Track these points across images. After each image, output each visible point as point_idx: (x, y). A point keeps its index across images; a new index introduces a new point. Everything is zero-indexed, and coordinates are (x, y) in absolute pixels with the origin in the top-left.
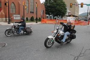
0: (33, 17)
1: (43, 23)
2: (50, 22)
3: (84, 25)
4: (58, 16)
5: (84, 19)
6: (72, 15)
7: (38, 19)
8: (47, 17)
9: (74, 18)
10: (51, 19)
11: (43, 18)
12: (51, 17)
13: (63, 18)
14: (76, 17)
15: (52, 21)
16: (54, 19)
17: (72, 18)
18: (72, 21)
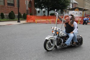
0: (12, 12)
1: (30, 23)
4: (56, 10)
6: (78, 8)
7: (22, 15)
11: (31, 15)
12: (44, 12)
13: (64, 12)
15: (46, 18)
16: (49, 15)
17: (77, 13)
18: (77, 17)
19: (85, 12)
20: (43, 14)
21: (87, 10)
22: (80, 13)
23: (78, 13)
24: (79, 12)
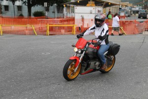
2: (14, 27)
3: (134, 34)
4: (46, 4)
5: (137, 12)
8: (7, 8)
9: (100, 8)
10: (21, 16)
12: (20, 8)
13: (65, 9)
14: (107, 5)
15: (25, 23)
16: (32, 16)
17: (91, 11)
18: (92, 20)
19: (108, 8)
20: (17, 14)
21: (112, 5)
22: (99, 11)
23: (94, 12)
24: (97, 10)
